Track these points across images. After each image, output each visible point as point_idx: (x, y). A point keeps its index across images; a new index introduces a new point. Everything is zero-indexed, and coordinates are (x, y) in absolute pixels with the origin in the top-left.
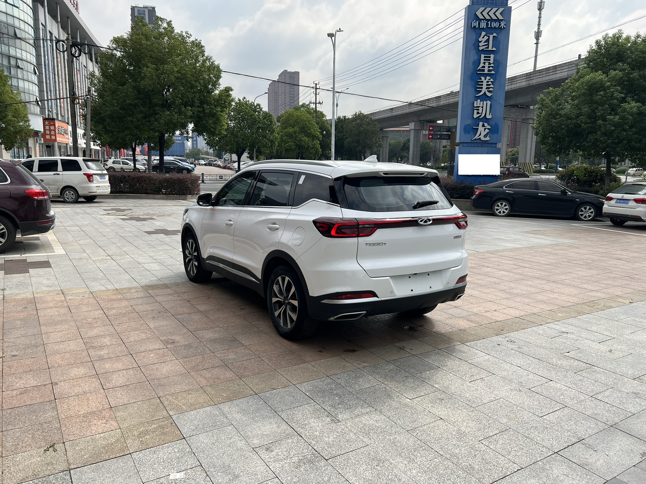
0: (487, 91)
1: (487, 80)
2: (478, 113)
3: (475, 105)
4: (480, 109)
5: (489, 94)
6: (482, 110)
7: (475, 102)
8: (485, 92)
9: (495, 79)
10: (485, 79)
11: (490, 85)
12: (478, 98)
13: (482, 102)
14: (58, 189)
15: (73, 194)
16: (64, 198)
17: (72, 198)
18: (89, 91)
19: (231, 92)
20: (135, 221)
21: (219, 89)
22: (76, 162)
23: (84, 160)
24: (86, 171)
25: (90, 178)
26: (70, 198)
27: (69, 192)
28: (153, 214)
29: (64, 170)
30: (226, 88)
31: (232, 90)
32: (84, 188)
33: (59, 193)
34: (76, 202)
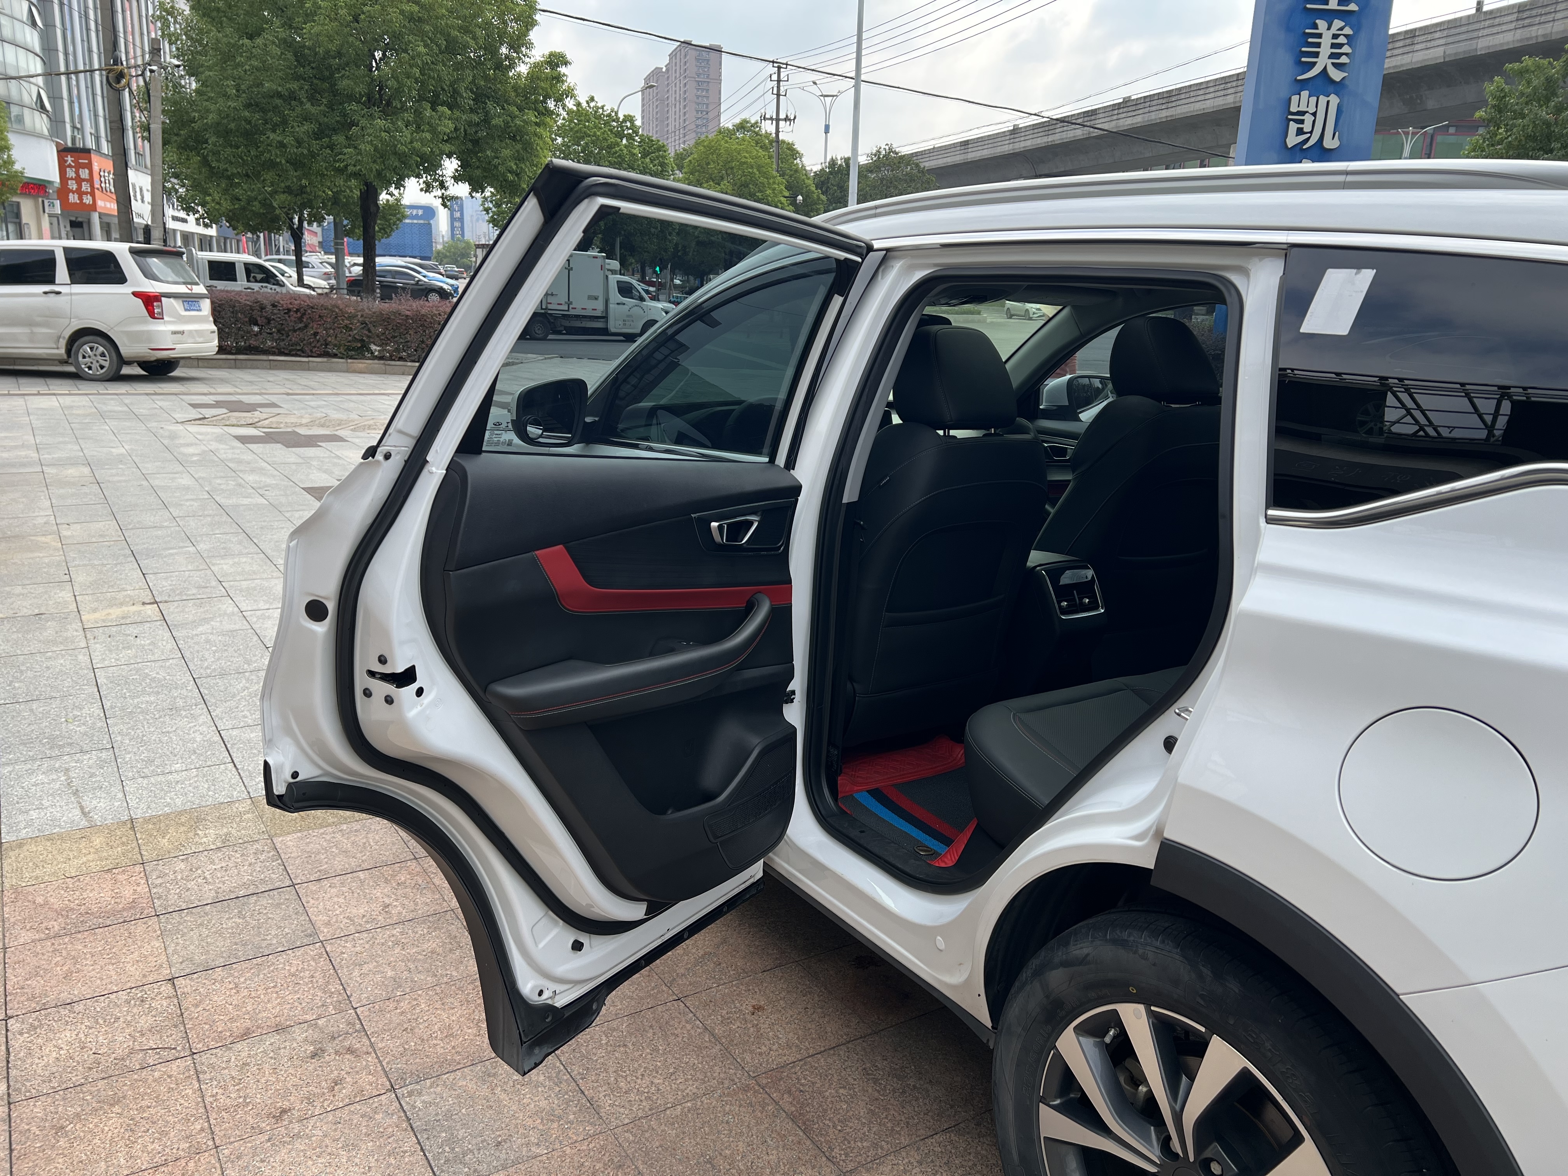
0: (1333, 64)
1: (1334, 30)
2: (1300, 132)
3: (1293, 109)
4: (1308, 119)
5: (1336, 75)
6: (1314, 122)
7: (1295, 98)
8: (1325, 67)
9: (1357, 28)
10: (1329, 29)
11: (1340, 46)
12: (1303, 85)
13: (1313, 100)
14: (59, 337)
15: (103, 355)
16: (77, 365)
17: (102, 367)
18: (155, 51)
19: (563, 70)
20: (279, 446)
21: (527, 60)
22: (108, 258)
23: (133, 251)
24: (139, 286)
25: (153, 306)
26: (95, 366)
27: (91, 349)
28: (340, 423)
29: (74, 280)
30: (551, 55)
31: (566, 63)
32: (136, 337)
33: (62, 351)
34: (117, 378)
